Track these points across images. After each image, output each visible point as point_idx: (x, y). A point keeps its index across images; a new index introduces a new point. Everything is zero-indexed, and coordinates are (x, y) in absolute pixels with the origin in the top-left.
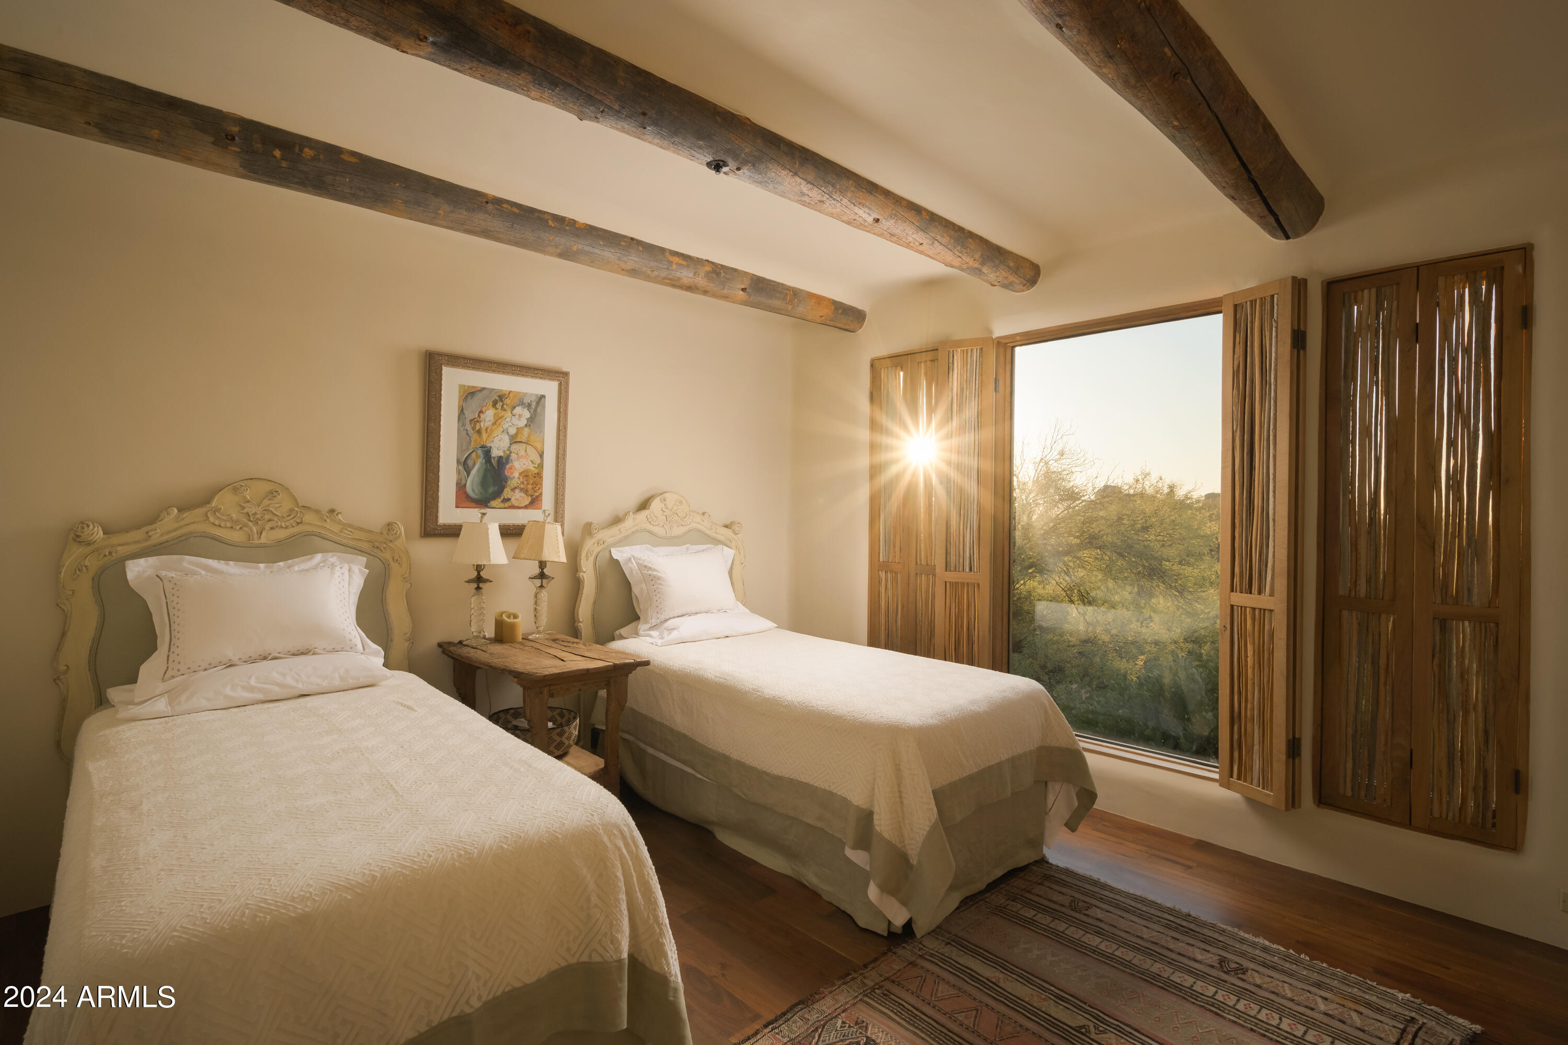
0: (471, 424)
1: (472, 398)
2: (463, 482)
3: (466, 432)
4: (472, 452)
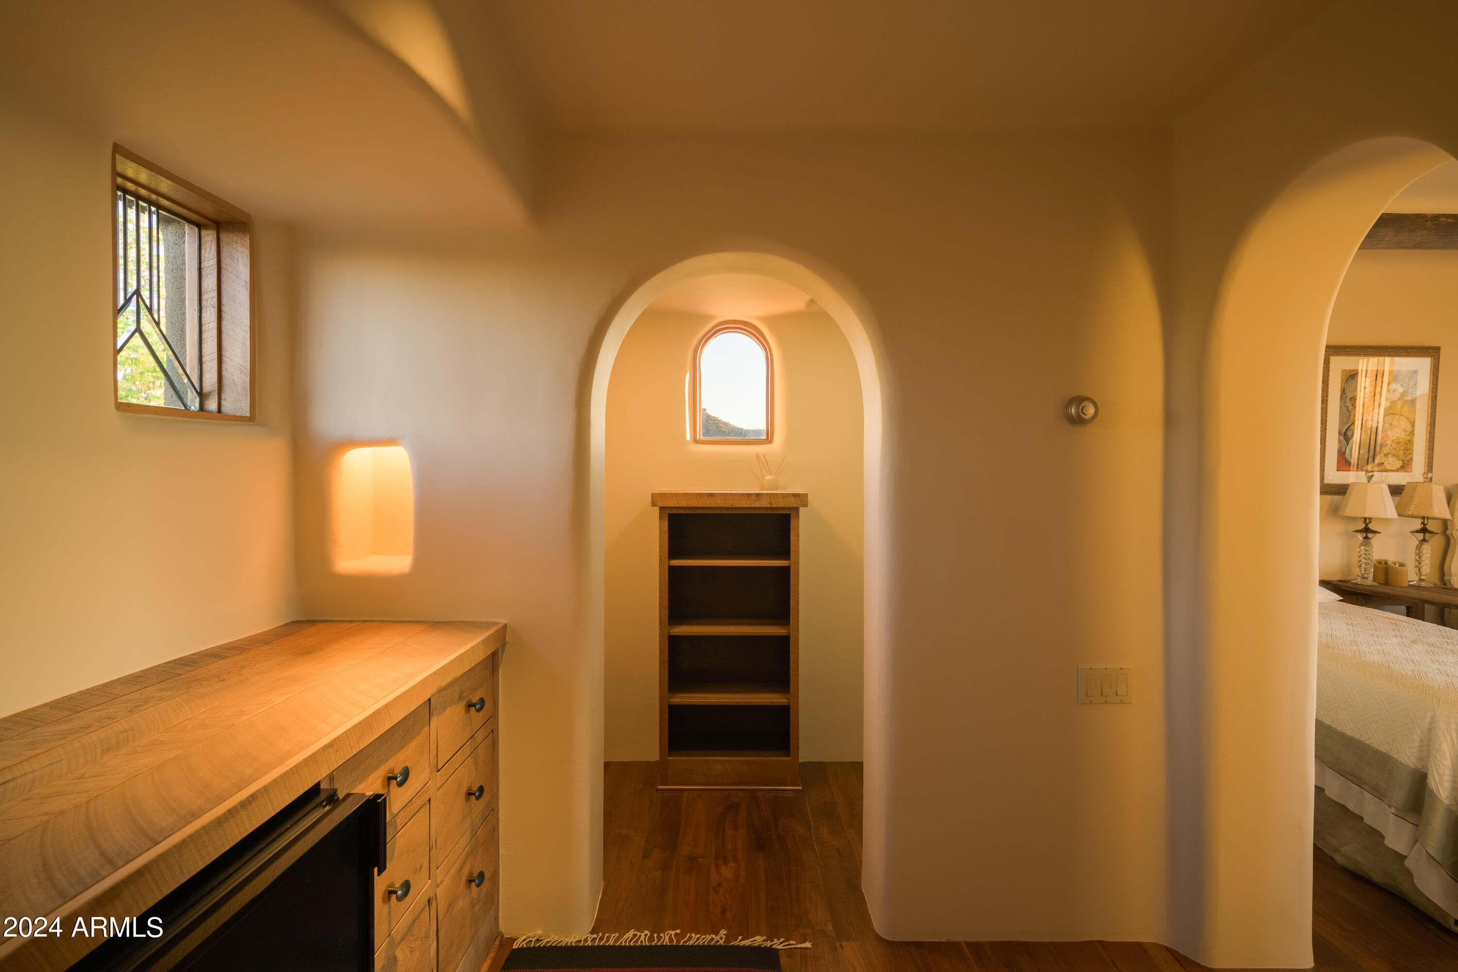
0: (1351, 401)
1: (1352, 380)
2: (1343, 449)
3: (1346, 408)
4: (1351, 425)
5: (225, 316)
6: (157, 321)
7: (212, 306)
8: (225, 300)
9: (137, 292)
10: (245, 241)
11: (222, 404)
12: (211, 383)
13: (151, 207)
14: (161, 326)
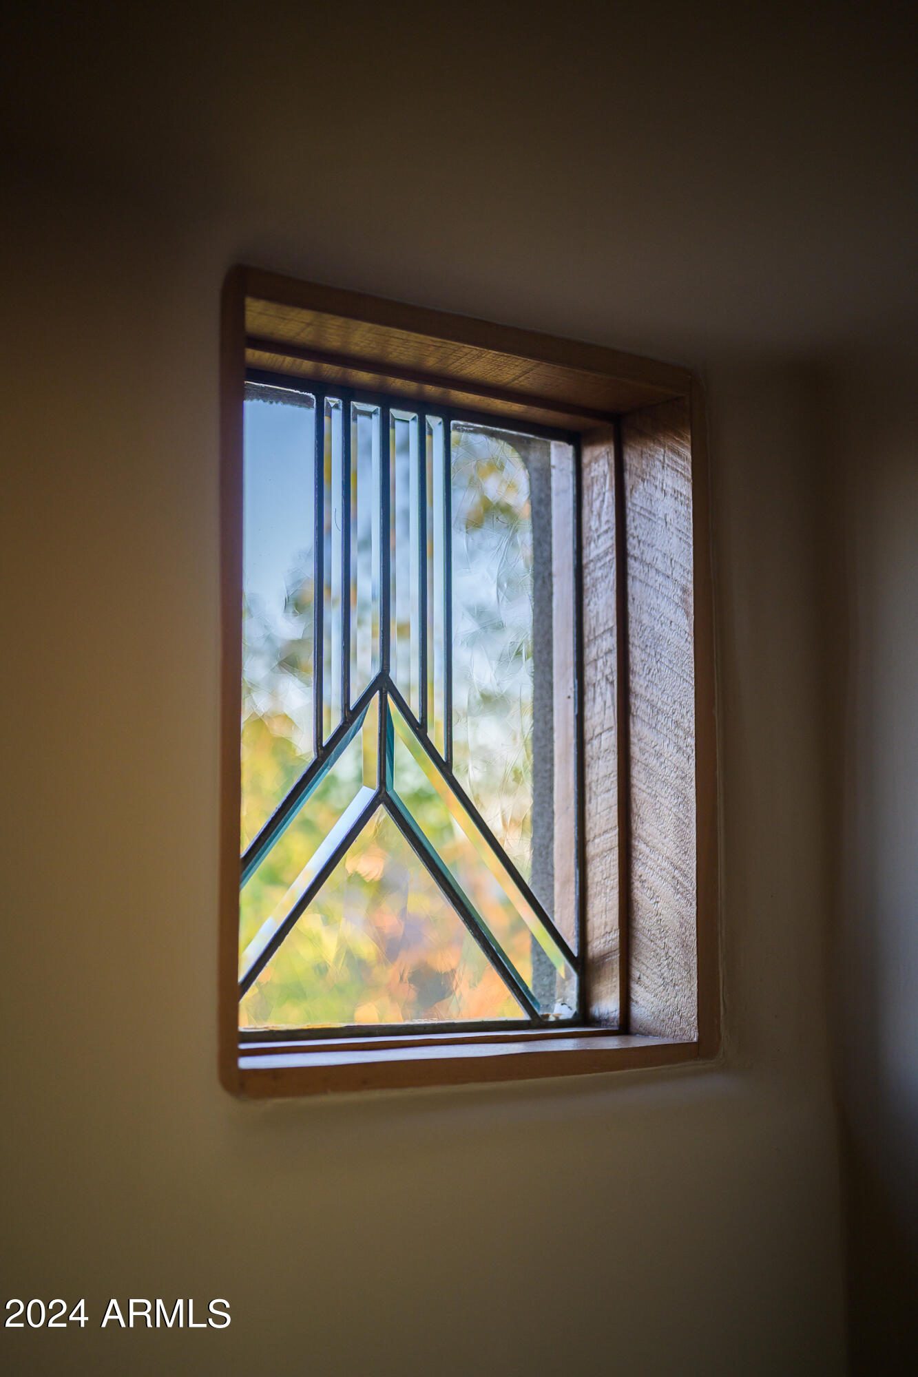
5: (639, 707)
6: (443, 756)
7: (607, 679)
8: (637, 655)
9: (383, 684)
10: (679, 454)
11: (633, 997)
12: (606, 925)
13: (428, 418)
14: (454, 772)
